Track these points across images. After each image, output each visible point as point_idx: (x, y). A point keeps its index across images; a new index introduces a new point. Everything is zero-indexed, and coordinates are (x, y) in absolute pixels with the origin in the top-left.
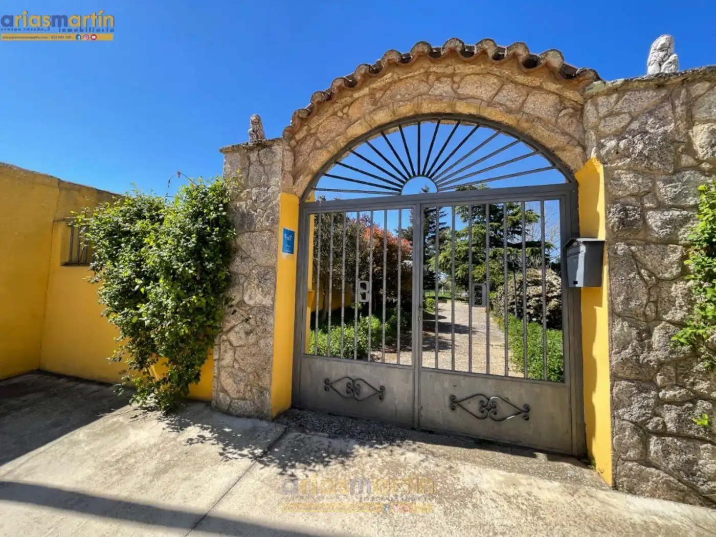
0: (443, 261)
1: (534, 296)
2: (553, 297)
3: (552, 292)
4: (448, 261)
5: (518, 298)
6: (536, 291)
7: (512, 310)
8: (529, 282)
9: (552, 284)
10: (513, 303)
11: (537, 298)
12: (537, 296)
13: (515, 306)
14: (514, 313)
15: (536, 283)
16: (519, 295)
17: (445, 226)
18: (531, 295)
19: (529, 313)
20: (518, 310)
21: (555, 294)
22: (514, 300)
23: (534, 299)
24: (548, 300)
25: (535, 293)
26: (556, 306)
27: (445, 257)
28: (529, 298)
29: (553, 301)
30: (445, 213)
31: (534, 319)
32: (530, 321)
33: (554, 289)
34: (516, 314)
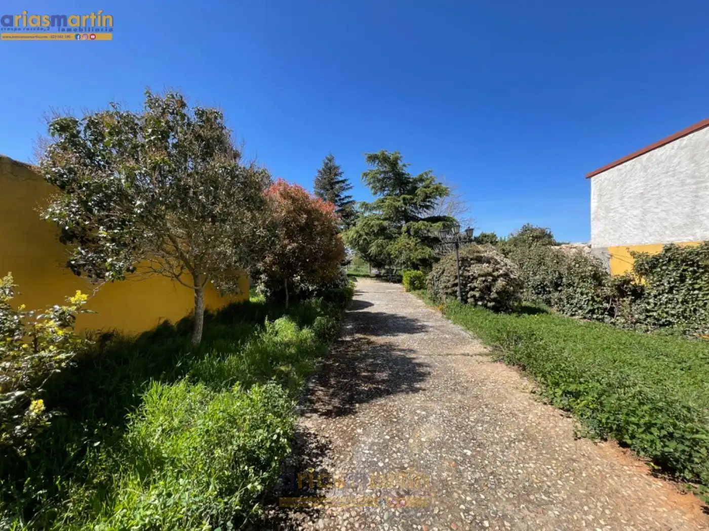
0: (355, 236)
1: (480, 275)
2: (499, 276)
3: (497, 270)
4: (360, 236)
5: (461, 278)
6: (481, 270)
7: (454, 293)
8: (471, 259)
9: (496, 260)
10: (456, 285)
11: (484, 279)
12: (482, 276)
13: (457, 288)
14: (456, 297)
15: (479, 260)
16: (461, 275)
17: (351, 200)
18: (476, 275)
19: (474, 296)
20: (461, 292)
21: (501, 272)
22: (457, 281)
23: (480, 279)
24: (495, 279)
25: (482, 273)
26: (503, 286)
27: (357, 232)
28: (475, 278)
29: (499, 281)
30: (351, 185)
31: (480, 303)
32: (476, 305)
33: (498, 266)
34: (459, 298)
